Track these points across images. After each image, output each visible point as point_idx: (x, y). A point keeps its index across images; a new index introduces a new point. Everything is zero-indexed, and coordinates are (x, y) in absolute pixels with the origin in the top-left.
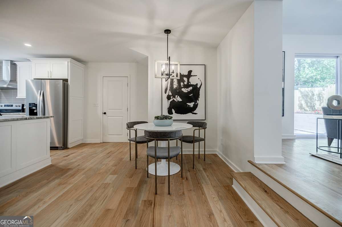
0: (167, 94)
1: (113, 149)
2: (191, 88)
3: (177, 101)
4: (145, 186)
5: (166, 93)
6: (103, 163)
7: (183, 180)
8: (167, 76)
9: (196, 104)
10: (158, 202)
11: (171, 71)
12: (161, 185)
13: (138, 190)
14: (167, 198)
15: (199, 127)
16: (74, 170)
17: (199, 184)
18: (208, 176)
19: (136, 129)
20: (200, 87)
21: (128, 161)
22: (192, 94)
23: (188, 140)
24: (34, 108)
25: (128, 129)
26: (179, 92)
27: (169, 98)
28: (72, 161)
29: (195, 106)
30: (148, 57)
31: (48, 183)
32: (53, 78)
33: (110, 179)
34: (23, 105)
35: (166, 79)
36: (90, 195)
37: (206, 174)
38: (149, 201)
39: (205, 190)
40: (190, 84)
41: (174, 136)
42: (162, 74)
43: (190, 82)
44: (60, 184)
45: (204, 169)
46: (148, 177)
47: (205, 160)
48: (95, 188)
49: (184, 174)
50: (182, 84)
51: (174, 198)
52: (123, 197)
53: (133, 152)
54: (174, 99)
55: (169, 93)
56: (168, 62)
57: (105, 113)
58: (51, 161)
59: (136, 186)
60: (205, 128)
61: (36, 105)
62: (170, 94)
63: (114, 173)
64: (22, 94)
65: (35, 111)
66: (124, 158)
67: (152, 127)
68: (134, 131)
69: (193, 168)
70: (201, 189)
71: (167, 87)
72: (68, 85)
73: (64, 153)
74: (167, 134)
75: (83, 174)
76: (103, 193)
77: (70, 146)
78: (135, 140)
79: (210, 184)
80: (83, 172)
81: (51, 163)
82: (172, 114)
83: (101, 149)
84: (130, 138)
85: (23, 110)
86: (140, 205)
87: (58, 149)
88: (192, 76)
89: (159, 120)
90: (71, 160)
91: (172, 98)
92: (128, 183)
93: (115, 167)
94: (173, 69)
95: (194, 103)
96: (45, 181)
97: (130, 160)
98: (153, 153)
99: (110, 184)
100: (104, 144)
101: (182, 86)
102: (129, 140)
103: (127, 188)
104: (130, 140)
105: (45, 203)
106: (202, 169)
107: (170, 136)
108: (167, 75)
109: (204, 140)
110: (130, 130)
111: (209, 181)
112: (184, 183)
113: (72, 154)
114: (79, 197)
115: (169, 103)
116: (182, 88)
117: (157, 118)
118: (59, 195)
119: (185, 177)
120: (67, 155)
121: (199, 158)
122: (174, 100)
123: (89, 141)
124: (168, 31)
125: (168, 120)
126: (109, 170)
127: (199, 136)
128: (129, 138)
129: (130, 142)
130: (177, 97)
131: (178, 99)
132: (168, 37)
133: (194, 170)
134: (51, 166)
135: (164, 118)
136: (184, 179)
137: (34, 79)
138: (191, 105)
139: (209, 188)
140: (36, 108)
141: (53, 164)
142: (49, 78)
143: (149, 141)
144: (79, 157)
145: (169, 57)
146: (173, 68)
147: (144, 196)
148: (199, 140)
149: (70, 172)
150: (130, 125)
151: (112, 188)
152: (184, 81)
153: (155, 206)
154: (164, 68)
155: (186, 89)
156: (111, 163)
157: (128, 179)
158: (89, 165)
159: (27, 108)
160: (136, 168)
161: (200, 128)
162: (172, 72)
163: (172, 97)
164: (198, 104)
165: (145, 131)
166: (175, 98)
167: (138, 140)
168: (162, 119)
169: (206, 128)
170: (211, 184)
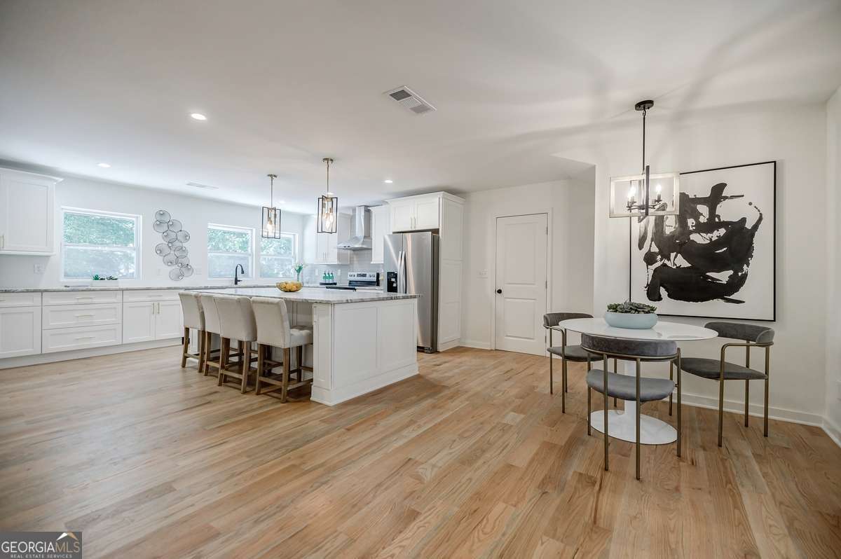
0: (645, 249)
1: (515, 366)
2: (722, 231)
3: (675, 267)
4: (581, 449)
5: (641, 246)
6: (499, 388)
7: (681, 463)
8: (642, 211)
9: (740, 274)
10: (609, 485)
11: (652, 198)
12: (620, 456)
13: (567, 451)
14: (630, 485)
15: (748, 340)
16: (452, 390)
17: (730, 483)
18: (765, 475)
19: (566, 330)
20: (756, 227)
21: (545, 394)
22: (725, 249)
23: (706, 370)
24: (393, 280)
25: (548, 328)
26: (681, 245)
27: (650, 259)
28: (446, 374)
29: (737, 283)
30: (594, 167)
31: (419, 400)
32: (417, 229)
33: (512, 418)
34: (378, 275)
35: (639, 219)
36: (479, 435)
37: (761, 469)
38: (590, 477)
39: (748, 501)
40: (717, 220)
41: (652, 353)
42: (630, 208)
43: (719, 217)
44: (434, 407)
45: (756, 456)
46: (589, 434)
47: (766, 435)
48: (488, 427)
49: (686, 452)
50: (691, 222)
51: (651, 490)
52: (536, 454)
53: (558, 379)
54: (666, 262)
55: (651, 246)
56: (644, 177)
57: (500, 291)
58: (417, 369)
59: (563, 444)
60: (767, 345)
61: (395, 276)
62: (655, 249)
63: (518, 410)
64: (378, 257)
65: (395, 285)
66: (537, 387)
67: (601, 327)
68: (560, 333)
69: (720, 445)
70: (733, 496)
71: (646, 233)
72: (439, 237)
73: (433, 358)
74: (633, 345)
75: (467, 400)
76: (500, 438)
77: (441, 348)
78: (561, 351)
79: (769, 493)
80: (466, 396)
81: (418, 373)
82: (660, 299)
83: (493, 362)
84: (551, 346)
85: (377, 283)
86: (569, 478)
87: (423, 352)
88: (726, 198)
89: (617, 313)
90: (446, 372)
91: (661, 260)
92: (547, 434)
93: (521, 400)
94: (659, 193)
95: (731, 272)
96: (414, 398)
97: (552, 393)
98: (600, 384)
99: (512, 426)
100: (499, 353)
101: (691, 229)
102: (548, 350)
103: (545, 442)
104: (552, 352)
105: (419, 427)
106: (749, 453)
107: (642, 352)
108: (641, 208)
109: (764, 376)
110: (551, 329)
111: (767, 488)
112: (682, 469)
113: (445, 362)
114: (464, 432)
115: (651, 272)
116: (691, 232)
117: (614, 308)
118: (436, 422)
119: (689, 459)
120: (438, 363)
121: (747, 425)
122: (664, 265)
123: (469, 344)
124: (644, 105)
125: (642, 314)
126: (510, 403)
127: (748, 366)
128: (548, 346)
129: (551, 355)
130: (676, 257)
131: (680, 262)
132: (644, 118)
133: (721, 452)
134: (418, 377)
135: (631, 308)
136: (684, 462)
137: (394, 233)
138: (723, 277)
139: (762, 502)
140: (396, 280)
141: (421, 374)
142: (413, 229)
143: (594, 359)
144: (457, 371)
145: (648, 167)
146: (657, 189)
147: (578, 465)
148: (747, 375)
149: (446, 392)
150: (553, 320)
151: (515, 436)
152: (696, 215)
153: (603, 489)
154: (633, 193)
155: (704, 235)
156: (514, 392)
157: (546, 427)
158: (475, 385)
159: (384, 279)
160: (564, 412)
161: (751, 342)
162: (656, 201)
163: (659, 257)
164: (745, 276)
165: (583, 335)
166: (669, 260)
167: (567, 352)
168: (626, 312)
169: (771, 344)
170: (773, 495)
